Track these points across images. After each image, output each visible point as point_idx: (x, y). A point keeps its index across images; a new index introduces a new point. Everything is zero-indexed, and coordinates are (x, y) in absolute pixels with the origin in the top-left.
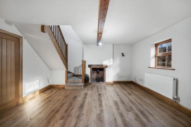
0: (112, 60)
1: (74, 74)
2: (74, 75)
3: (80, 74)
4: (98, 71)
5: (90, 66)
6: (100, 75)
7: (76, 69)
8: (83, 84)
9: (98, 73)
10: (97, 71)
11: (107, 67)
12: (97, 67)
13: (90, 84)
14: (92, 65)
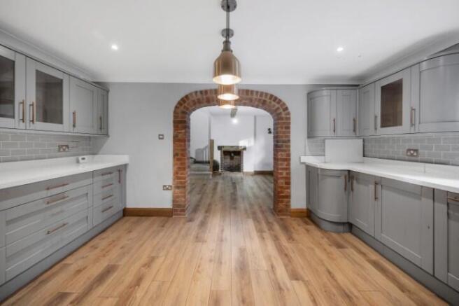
0: (252, 139)
1: (195, 160)
2: (196, 162)
3: (205, 160)
4: (232, 155)
5: (220, 148)
6: (235, 162)
7: (199, 151)
8: (211, 173)
9: (232, 158)
10: (230, 155)
11: (245, 149)
12: (232, 150)
13: (220, 174)
14: (223, 147)
